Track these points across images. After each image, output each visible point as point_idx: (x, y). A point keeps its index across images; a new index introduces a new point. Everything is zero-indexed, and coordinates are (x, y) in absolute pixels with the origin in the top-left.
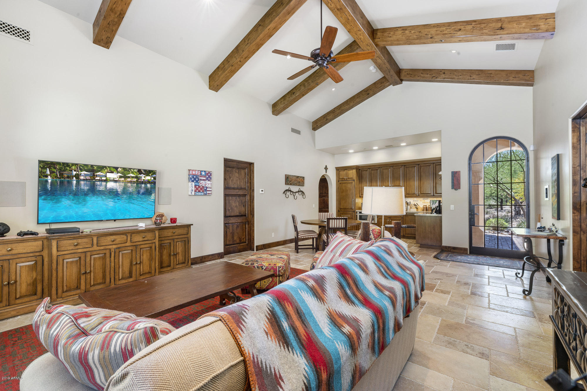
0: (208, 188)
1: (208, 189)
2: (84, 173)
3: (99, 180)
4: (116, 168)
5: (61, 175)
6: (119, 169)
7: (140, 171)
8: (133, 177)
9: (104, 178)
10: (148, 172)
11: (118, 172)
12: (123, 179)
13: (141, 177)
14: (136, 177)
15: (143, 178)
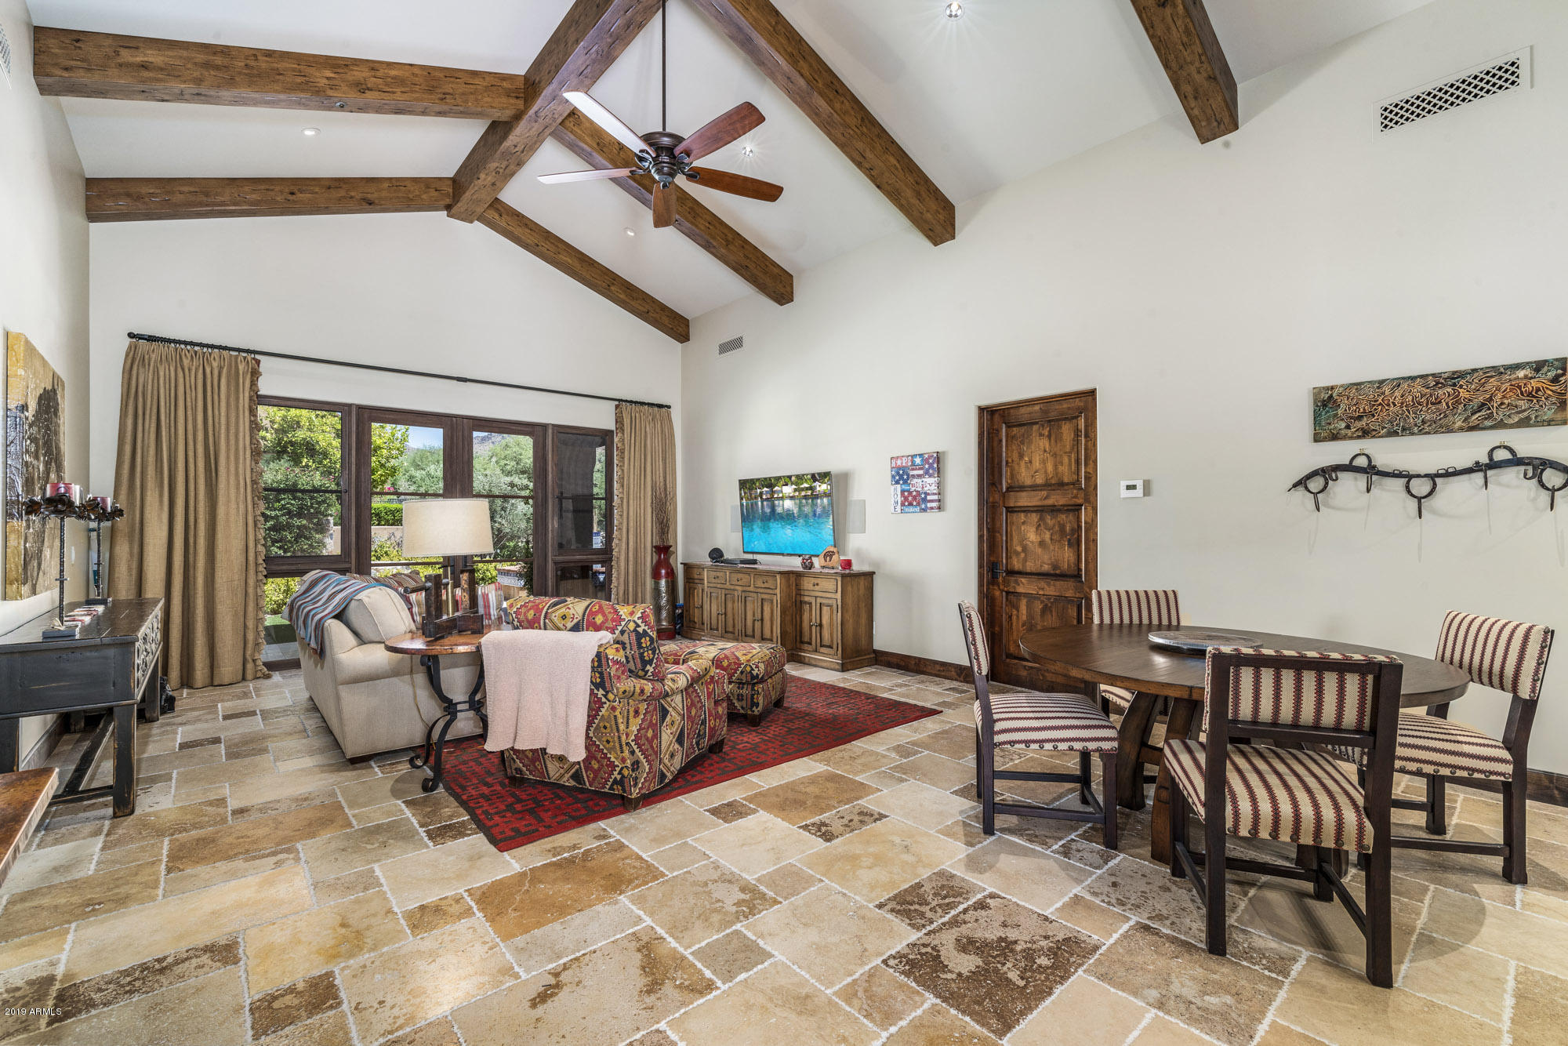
0: (929, 494)
1: (929, 498)
2: (766, 489)
3: (778, 499)
4: (790, 477)
5: (751, 495)
6: (793, 478)
7: (814, 478)
8: (807, 489)
9: (781, 495)
10: (824, 476)
11: (792, 484)
12: (797, 493)
13: (815, 487)
14: (811, 488)
15: (818, 489)
